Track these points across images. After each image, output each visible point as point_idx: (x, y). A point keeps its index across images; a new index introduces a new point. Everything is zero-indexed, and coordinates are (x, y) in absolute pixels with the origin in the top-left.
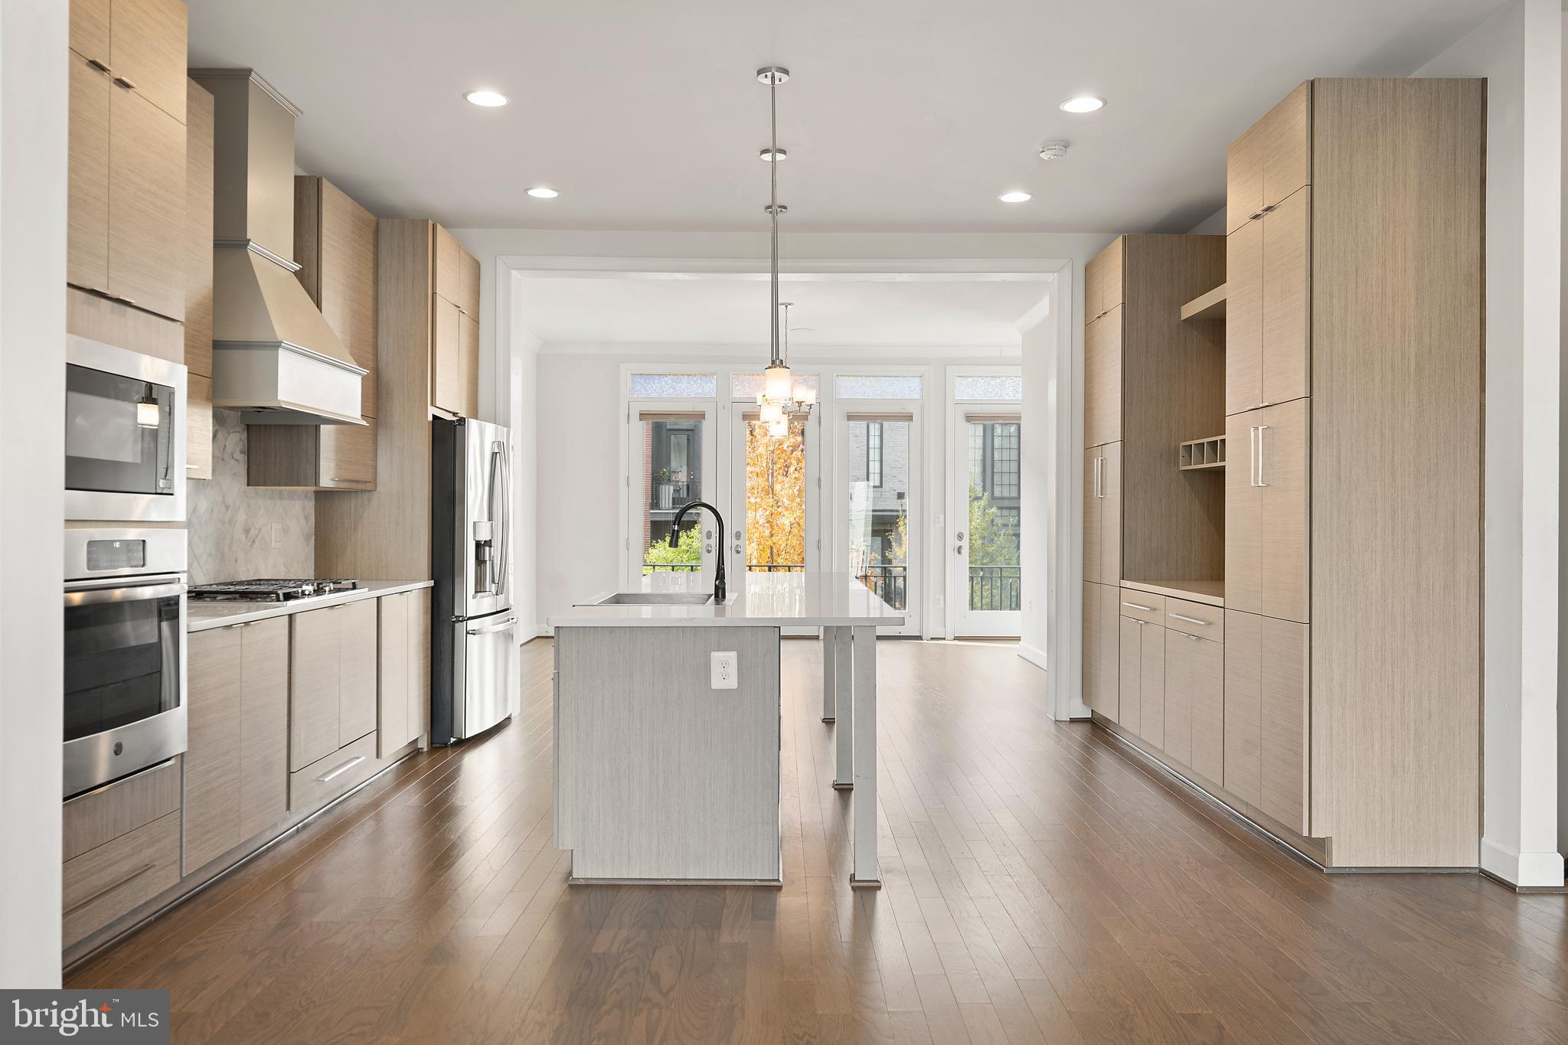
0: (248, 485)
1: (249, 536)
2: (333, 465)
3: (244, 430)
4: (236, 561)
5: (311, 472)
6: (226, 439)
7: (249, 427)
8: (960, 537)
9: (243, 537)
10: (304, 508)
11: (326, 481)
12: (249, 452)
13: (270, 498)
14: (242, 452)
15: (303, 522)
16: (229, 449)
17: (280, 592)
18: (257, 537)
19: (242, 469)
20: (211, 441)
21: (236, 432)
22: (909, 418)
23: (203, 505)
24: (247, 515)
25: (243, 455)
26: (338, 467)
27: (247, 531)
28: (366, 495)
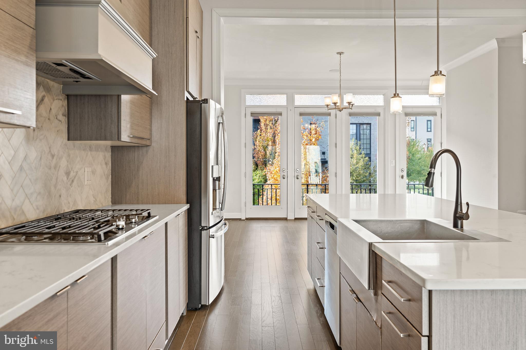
0: (68, 140)
1: (70, 177)
2: (128, 126)
3: (64, 99)
4: (60, 196)
5: (115, 131)
6: (51, 104)
7: (68, 96)
8: (402, 171)
9: (65, 178)
10: (105, 157)
11: (125, 137)
12: (68, 115)
13: (84, 150)
14: (63, 115)
15: (104, 166)
16: (54, 111)
17: (102, 233)
18: (75, 177)
19: (64, 127)
20: (35, 91)
21: (59, 99)
22: (379, 114)
23: (33, 154)
24: (68, 162)
25: (64, 117)
26: (132, 128)
27: (68, 174)
28: (145, 149)
